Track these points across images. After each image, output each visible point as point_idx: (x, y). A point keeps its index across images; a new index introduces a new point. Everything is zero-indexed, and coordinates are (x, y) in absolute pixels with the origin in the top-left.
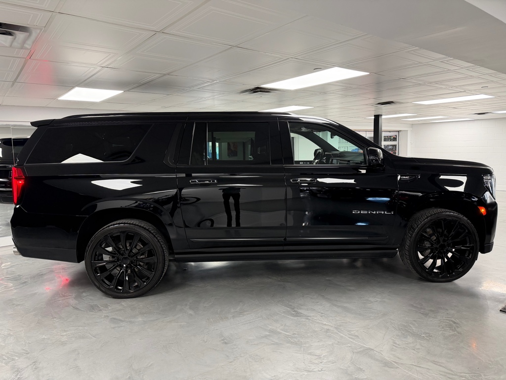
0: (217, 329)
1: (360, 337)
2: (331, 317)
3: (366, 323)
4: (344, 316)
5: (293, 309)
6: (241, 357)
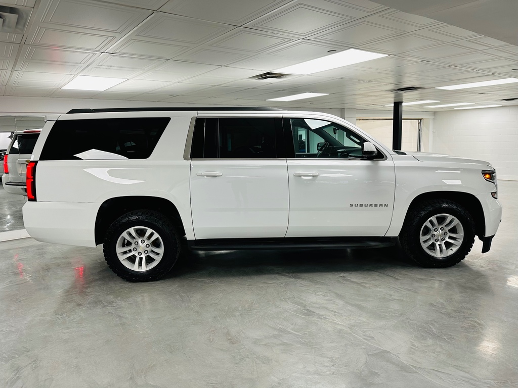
0: (224, 328)
1: (376, 338)
2: (345, 316)
3: (382, 323)
4: (359, 316)
5: (305, 306)
6: (248, 358)
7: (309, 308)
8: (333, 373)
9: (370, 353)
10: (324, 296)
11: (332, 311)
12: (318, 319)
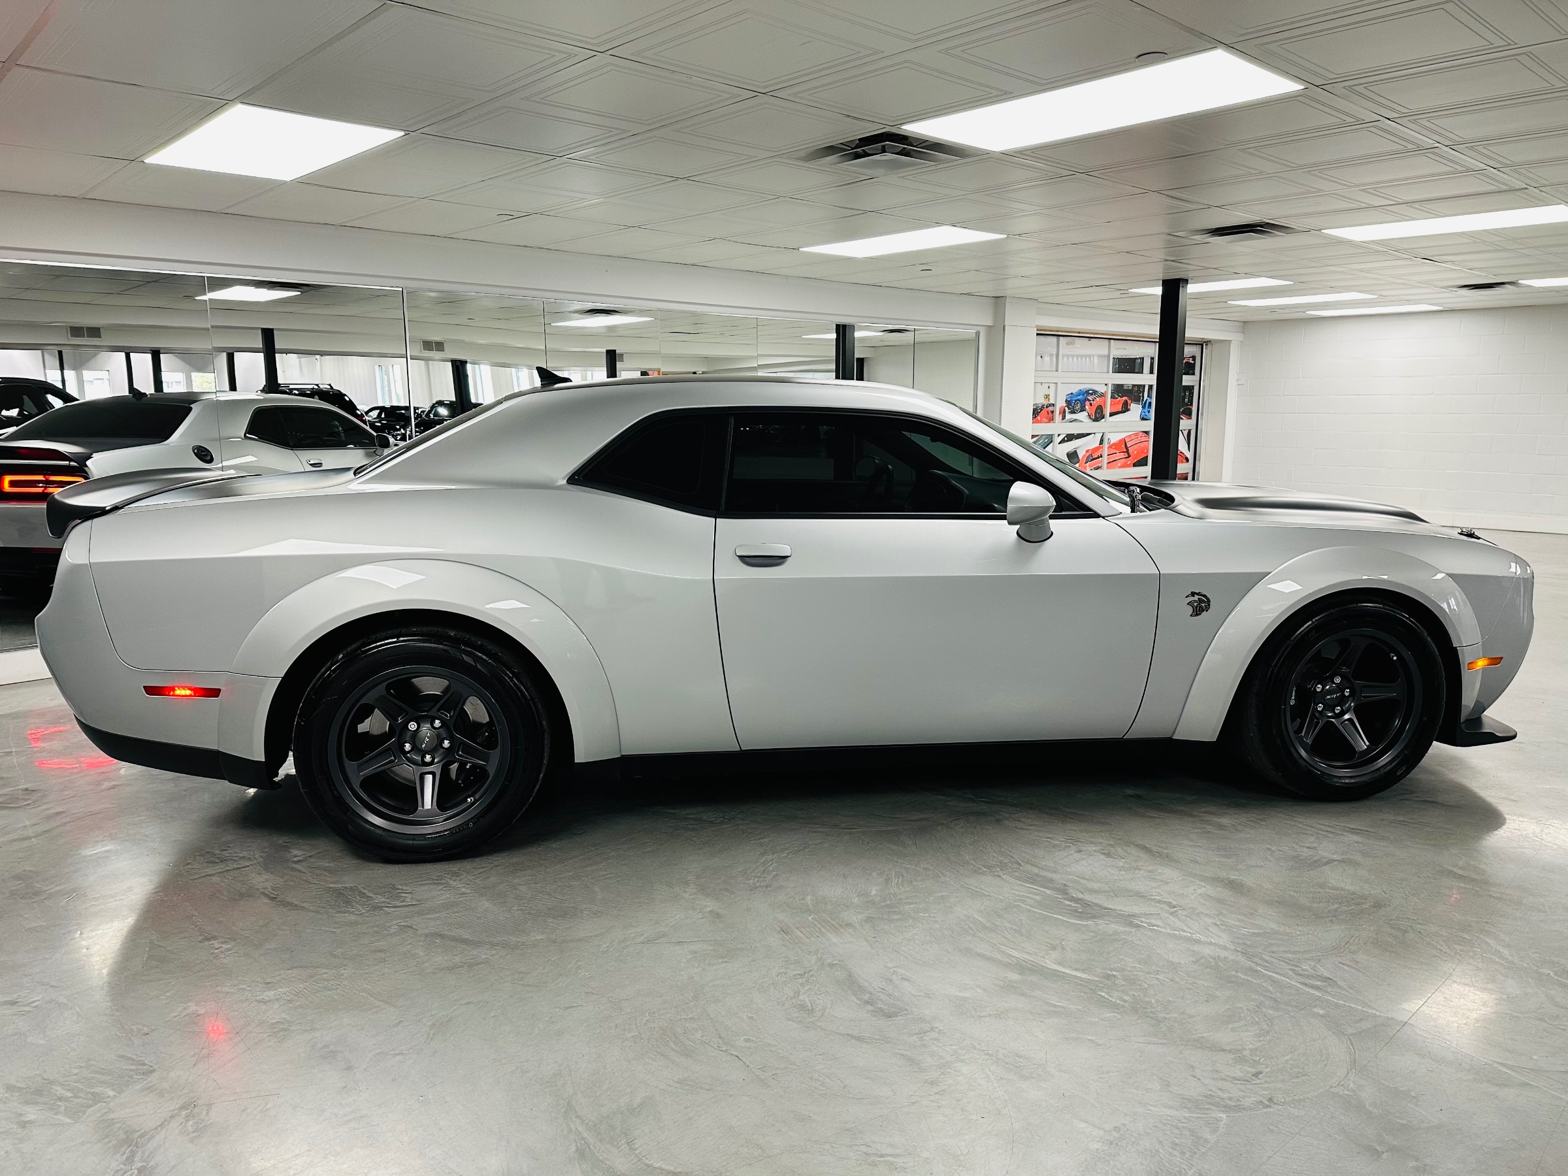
0: (832, 965)
1: (1341, 983)
2: (1207, 915)
3: (1333, 933)
4: (1252, 914)
5: (1063, 890)
6: (962, 1061)
7: (1080, 896)
8: (1270, 1100)
9: (1350, 1031)
10: (1108, 855)
11: (1159, 902)
12: (1127, 929)
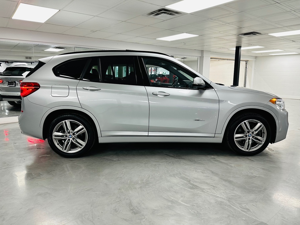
0: (127, 199)
11: (212, 185)
12: (201, 193)
